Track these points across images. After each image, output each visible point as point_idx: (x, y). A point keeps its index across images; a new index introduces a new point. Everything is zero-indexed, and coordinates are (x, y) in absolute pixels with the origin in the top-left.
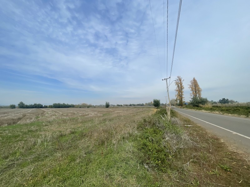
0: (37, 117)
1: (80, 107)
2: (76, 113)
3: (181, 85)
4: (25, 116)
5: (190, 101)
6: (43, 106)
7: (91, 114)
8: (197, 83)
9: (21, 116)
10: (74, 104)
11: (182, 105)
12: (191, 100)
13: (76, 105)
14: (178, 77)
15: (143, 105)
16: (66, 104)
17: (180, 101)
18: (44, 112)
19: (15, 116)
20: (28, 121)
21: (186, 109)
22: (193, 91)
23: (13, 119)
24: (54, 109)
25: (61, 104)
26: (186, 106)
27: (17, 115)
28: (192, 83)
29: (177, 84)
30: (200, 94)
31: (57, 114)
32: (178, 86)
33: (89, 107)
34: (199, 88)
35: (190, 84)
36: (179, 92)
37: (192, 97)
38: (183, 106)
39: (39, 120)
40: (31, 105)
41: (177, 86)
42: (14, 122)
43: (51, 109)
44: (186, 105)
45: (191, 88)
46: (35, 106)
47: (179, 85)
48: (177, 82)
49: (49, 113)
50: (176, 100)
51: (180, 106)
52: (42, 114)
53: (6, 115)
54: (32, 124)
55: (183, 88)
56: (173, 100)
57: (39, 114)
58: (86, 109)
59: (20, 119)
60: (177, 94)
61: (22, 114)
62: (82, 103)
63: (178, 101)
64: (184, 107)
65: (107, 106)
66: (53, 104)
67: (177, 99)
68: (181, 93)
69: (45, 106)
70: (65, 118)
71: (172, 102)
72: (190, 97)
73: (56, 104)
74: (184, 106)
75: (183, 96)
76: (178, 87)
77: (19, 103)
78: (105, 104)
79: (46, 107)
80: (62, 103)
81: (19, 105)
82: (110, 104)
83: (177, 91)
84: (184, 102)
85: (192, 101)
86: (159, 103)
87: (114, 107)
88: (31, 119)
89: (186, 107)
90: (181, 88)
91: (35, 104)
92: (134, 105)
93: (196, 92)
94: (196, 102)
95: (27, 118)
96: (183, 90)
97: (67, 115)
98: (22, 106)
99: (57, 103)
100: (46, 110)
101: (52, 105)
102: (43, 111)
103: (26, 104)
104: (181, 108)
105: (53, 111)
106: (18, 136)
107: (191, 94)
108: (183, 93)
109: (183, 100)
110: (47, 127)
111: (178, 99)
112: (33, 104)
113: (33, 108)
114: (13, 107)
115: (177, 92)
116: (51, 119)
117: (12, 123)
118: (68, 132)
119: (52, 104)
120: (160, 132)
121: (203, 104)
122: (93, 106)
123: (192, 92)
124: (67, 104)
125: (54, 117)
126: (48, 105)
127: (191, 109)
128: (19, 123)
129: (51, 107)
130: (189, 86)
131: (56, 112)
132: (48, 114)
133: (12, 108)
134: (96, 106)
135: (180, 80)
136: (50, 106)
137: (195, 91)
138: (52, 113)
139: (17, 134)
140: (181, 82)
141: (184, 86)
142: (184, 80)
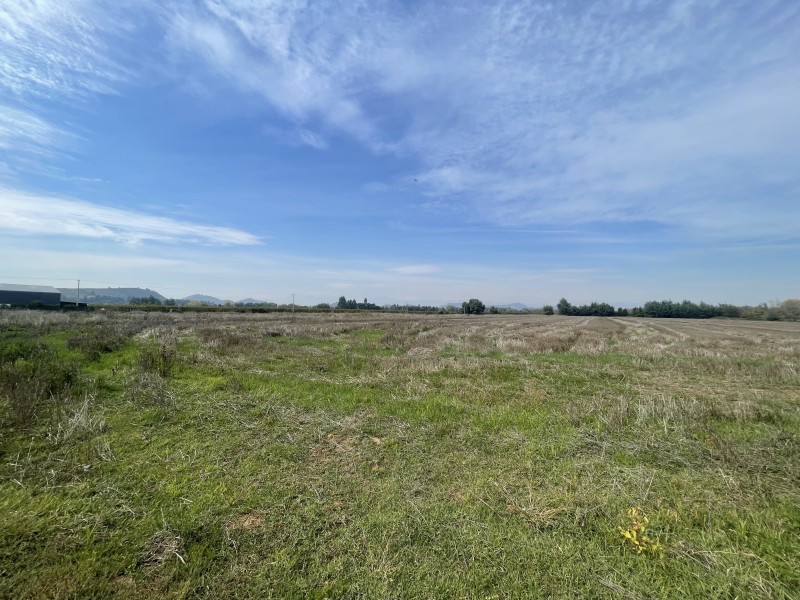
0: (611, 342)
2: (758, 341)
4: (579, 334)
6: (616, 310)
9: (572, 334)
10: (739, 305)
13: (746, 308)
16: (698, 303)
18: (624, 327)
19: (561, 333)
20: (592, 349)
23: (560, 340)
24: (653, 321)
25: (674, 302)
27: (563, 331)
31: (668, 338)
39: (616, 349)
40: (585, 307)
42: (562, 347)
43: (641, 321)
46: (594, 309)
49: (640, 331)
52: (618, 332)
53: (542, 328)
54: (603, 358)
57: (611, 333)
59: (572, 341)
61: (571, 328)
66: (646, 305)
69: (620, 309)
70: (709, 353)
73: (655, 303)
77: (558, 302)
79: (623, 313)
81: (559, 306)
88: (596, 343)
91: (594, 306)
95: (588, 341)
97: (715, 346)
98: (566, 310)
99: (659, 300)
100: (625, 323)
101: (643, 307)
102: (618, 324)
103: (572, 305)
105: (649, 326)
106: (580, 382)
110: (647, 374)
112: (589, 305)
113: (590, 315)
114: (548, 311)
116: (653, 352)
118: (741, 407)
119: (641, 304)
124: (703, 305)
125: (662, 347)
126: (629, 306)
128: (573, 349)
129: (638, 313)
131: (661, 331)
132: (638, 334)
133: (548, 314)
136: (635, 309)
138: (649, 333)
139: (577, 375)
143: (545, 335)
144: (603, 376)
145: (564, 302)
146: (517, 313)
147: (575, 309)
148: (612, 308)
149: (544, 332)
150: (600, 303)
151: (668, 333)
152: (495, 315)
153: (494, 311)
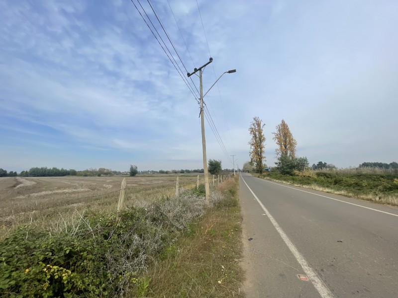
3: (260, 133)
5: (276, 164)
6: (8, 173)
8: (288, 129)
11: (261, 172)
12: (278, 161)
14: (255, 119)
16: (60, 169)
17: (258, 164)
21: (269, 180)
22: (281, 145)
26: (268, 173)
28: (279, 131)
30: (292, 151)
32: (255, 136)
34: (292, 139)
35: (276, 131)
36: (256, 148)
37: (279, 156)
38: (263, 174)
41: (252, 135)
45: (278, 138)
47: (257, 133)
48: (252, 129)
50: (251, 163)
51: (258, 174)
55: (264, 139)
60: (252, 150)
63: (255, 164)
64: (264, 176)
65: (133, 173)
67: (252, 159)
68: (259, 149)
69: (11, 172)
71: (246, 167)
72: (276, 155)
73: (37, 168)
74: (265, 174)
75: (263, 155)
76: (254, 137)
79: (14, 175)
83: (252, 144)
84: (265, 166)
85: (280, 163)
86: (219, 167)
89: (269, 175)
90: (260, 139)
92: (188, 172)
93: (286, 147)
94: (288, 165)
96: (264, 144)
99: (40, 167)
101: (28, 170)
104: (259, 177)
107: (277, 150)
108: (263, 149)
109: (264, 162)
111: (254, 161)
115: (252, 147)
121: (299, 170)
123: (278, 147)
124: (62, 169)
127: (279, 179)
129: (25, 174)
130: (274, 136)
135: (259, 125)
136: (22, 172)
137: (284, 145)
140: (260, 127)
141: (265, 136)
142: (265, 125)
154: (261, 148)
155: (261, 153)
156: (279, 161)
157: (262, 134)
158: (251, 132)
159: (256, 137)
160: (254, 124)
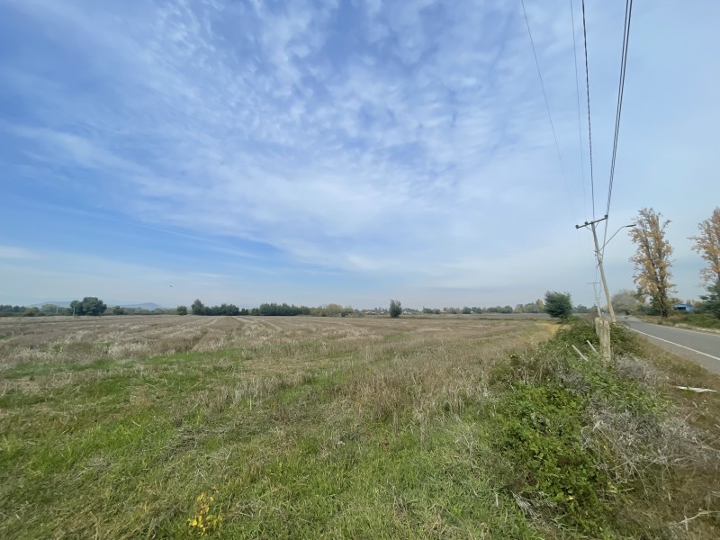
0: (229, 338)
1: (324, 315)
2: (314, 330)
3: (658, 238)
4: (205, 333)
5: (704, 298)
6: (240, 310)
7: (352, 332)
9: (199, 333)
10: (310, 306)
11: (665, 314)
12: (708, 294)
13: (313, 309)
14: (642, 213)
15: (508, 311)
16: (291, 305)
17: (656, 299)
18: (242, 324)
19: (188, 332)
20: (213, 346)
21: (687, 328)
23: (184, 340)
24: (264, 319)
25: (278, 304)
26: (684, 316)
27: (192, 330)
28: (708, 231)
29: (638, 235)
31: (270, 331)
32: (646, 245)
33: (345, 313)
35: (700, 234)
36: (648, 268)
37: (712, 283)
38: (670, 317)
39: (232, 344)
40: (216, 308)
41: (638, 244)
42: (185, 346)
43: (256, 319)
44: (687, 313)
45: (705, 247)
46: (224, 310)
47: (650, 239)
48: (637, 231)
49: (253, 327)
50: (639, 295)
51: (659, 318)
52: (238, 329)
53: (171, 328)
54: (220, 353)
55: (669, 250)
56: (626, 294)
57: (232, 330)
58: (339, 320)
59: (196, 340)
60: (640, 272)
61: (199, 328)
62: (328, 304)
63: (648, 300)
64: (675, 322)
65: (396, 312)
66: (261, 306)
67: (640, 290)
68: (657, 270)
69: (243, 310)
70: (289, 341)
71: (619, 302)
72: (703, 281)
73: (267, 305)
74: (675, 317)
75: (669, 281)
76: (642, 247)
77: (193, 303)
78: (388, 307)
79: (245, 313)
80: (280, 303)
81: (193, 306)
82: (403, 307)
83: (639, 261)
84: (674, 301)
85: (713, 297)
86: (568, 303)
87: (414, 314)
88: (218, 340)
89: (685, 320)
90: (659, 251)
91: (223, 306)
92: (478, 311)
95: (211, 339)
96: (669, 258)
97: (293, 336)
98: (199, 310)
99: (269, 303)
100: (245, 321)
102: (240, 322)
103: (205, 306)
104: (660, 323)
105: (260, 323)
106: (195, 379)
107: (704, 271)
108: (667, 270)
109: (670, 294)
110: (250, 362)
111: (646, 293)
112: (220, 306)
113: (220, 314)
114: (182, 311)
115: (640, 266)
116: (258, 343)
117: (184, 348)
118: (297, 378)
119: (258, 306)
120: (569, 401)
122: (357, 311)
123: (708, 264)
124: (293, 306)
125: (264, 338)
126: (250, 307)
127: (708, 327)
128: (195, 348)
129: (256, 313)
130: (695, 243)
131: (267, 326)
132: (251, 330)
133: (181, 314)
134: (364, 311)
135: (654, 223)
136: (253, 309)
138: (259, 328)
139: (194, 373)
140: (658, 228)
141: (671, 244)
142: (669, 221)
143: (171, 335)
144: (216, 369)
145: (198, 303)
146: (148, 313)
147: (207, 309)
148: (237, 309)
149: (172, 332)
150: (228, 304)
151: (272, 328)
152: (119, 317)
153: (119, 312)
154: (661, 269)
155: (662, 278)
156: (710, 293)
157: (663, 240)
158: (636, 237)
159: (648, 247)
160: (641, 222)
